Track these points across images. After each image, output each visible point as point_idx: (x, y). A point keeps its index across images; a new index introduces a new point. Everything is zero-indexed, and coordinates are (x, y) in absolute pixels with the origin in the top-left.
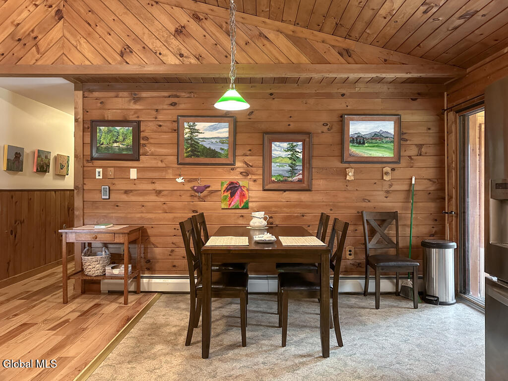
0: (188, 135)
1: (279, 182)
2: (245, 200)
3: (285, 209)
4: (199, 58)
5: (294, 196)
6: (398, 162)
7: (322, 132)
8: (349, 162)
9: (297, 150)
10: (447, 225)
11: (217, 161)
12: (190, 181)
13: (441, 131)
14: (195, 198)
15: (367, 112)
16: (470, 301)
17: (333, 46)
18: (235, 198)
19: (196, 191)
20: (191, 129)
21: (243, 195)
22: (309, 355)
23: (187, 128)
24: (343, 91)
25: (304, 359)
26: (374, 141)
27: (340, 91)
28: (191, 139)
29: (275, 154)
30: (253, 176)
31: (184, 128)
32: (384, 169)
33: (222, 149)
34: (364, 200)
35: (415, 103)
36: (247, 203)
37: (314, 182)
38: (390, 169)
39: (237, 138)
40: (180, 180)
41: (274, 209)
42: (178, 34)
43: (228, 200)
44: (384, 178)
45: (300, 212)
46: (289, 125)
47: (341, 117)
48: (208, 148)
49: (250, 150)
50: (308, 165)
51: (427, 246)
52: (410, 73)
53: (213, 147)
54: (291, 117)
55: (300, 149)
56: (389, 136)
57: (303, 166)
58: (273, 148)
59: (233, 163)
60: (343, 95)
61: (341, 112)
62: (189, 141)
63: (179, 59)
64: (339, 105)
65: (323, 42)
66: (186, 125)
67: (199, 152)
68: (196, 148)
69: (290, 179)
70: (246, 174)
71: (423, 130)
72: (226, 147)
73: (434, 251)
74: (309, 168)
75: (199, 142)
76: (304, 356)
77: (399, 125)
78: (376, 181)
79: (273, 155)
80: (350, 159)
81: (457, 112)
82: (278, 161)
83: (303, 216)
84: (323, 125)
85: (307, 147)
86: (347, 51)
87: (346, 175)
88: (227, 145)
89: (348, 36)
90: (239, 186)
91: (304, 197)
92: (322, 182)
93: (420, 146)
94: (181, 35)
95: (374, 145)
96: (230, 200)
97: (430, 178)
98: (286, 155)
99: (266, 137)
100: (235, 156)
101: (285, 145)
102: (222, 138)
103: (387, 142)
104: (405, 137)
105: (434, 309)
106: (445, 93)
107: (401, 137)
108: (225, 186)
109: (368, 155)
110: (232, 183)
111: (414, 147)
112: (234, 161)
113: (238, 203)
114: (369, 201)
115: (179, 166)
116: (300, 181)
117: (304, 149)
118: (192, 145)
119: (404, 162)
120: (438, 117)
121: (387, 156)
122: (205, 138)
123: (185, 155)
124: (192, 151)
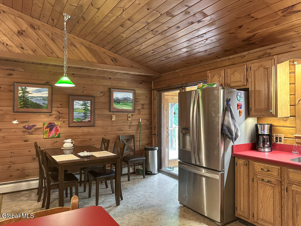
0: (21, 94)
1: (78, 122)
2: (58, 133)
3: (81, 137)
4: (34, 51)
5: (86, 130)
6: (134, 112)
7: (100, 96)
8: (113, 112)
9: (88, 105)
10: (153, 140)
11: (41, 110)
12: (22, 122)
13: (151, 98)
14: (26, 133)
15: (121, 88)
16: (163, 171)
17: (109, 56)
18: (52, 132)
19: (26, 128)
20: (23, 91)
21: (57, 130)
22: (111, 207)
23: (20, 90)
24: (110, 77)
25: (110, 208)
26: (124, 102)
27: (109, 76)
28: (23, 97)
29: (75, 107)
30: (63, 119)
31: (18, 90)
32: (128, 115)
33: (43, 103)
34: (120, 130)
35: (141, 85)
36: (59, 134)
37: (96, 122)
38: (131, 115)
39: (53, 97)
40: (15, 122)
41: (75, 137)
42: (20, 35)
43: (48, 133)
44: (129, 119)
45: (89, 138)
46: (83, 92)
47: (109, 89)
48: (35, 102)
49: (61, 105)
50: (93, 113)
51: (147, 150)
52: (142, 73)
53: (38, 102)
54: (84, 87)
55: (89, 105)
56: (131, 99)
57: (91, 113)
58: (74, 104)
59: (51, 112)
60: (110, 78)
61: (109, 87)
62: (22, 98)
63: (20, 50)
64: (108, 83)
65: (104, 53)
66: (20, 88)
67: (29, 105)
68: (26, 102)
69: (84, 121)
70: (58, 118)
71: (144, 97)
72: (46, 102)
73: (150, 151)
74: (94, 115)
75: (29, 99)
76: (109, 207)
77: (135, 94)
78: (125, 121)
79: (74, 107)
80: (114, 110)
81: (157, 91)
82: (77, 111)
83: (91, 140)
84: (101, 92)
85: (93, 103)
86: (115, 59)
87: (112, 118)
88: (47, 101)
89: (116, 52)
90: (55, 125)
91: (91, 130)
92: (100, 122)
93: (143, 105)
94: (22, 36)
95: (124, 103)
96: (49, 133)
97: (147, 119)
98: (81, 108)
99: (71, 97)
100: (52, 107)
101: (81, 102)
102: (43, 97)
103: (130, 103)
104: (137, 100)
105: (151, 177)
106: (153, 82)
107: (135, 100)
108: (46, 125)
109: (122, 109)
110: (50, 123)
111: (140, 105)
112: (52, 111)
113: (54, 135)
114: (122, 131)
115: (14, 113)
116: (89, 121)
117: (91, 105)
118: (24, 101)
119: (136, 112)
120: (150, 92)
121: (130, 109)
122: (33, 97)
123: (19, 106)
124: (24, 104)
